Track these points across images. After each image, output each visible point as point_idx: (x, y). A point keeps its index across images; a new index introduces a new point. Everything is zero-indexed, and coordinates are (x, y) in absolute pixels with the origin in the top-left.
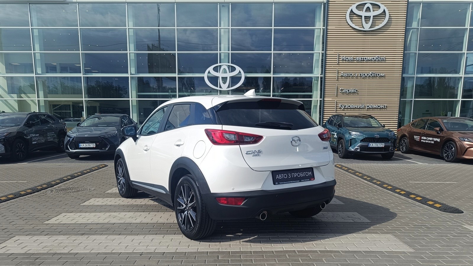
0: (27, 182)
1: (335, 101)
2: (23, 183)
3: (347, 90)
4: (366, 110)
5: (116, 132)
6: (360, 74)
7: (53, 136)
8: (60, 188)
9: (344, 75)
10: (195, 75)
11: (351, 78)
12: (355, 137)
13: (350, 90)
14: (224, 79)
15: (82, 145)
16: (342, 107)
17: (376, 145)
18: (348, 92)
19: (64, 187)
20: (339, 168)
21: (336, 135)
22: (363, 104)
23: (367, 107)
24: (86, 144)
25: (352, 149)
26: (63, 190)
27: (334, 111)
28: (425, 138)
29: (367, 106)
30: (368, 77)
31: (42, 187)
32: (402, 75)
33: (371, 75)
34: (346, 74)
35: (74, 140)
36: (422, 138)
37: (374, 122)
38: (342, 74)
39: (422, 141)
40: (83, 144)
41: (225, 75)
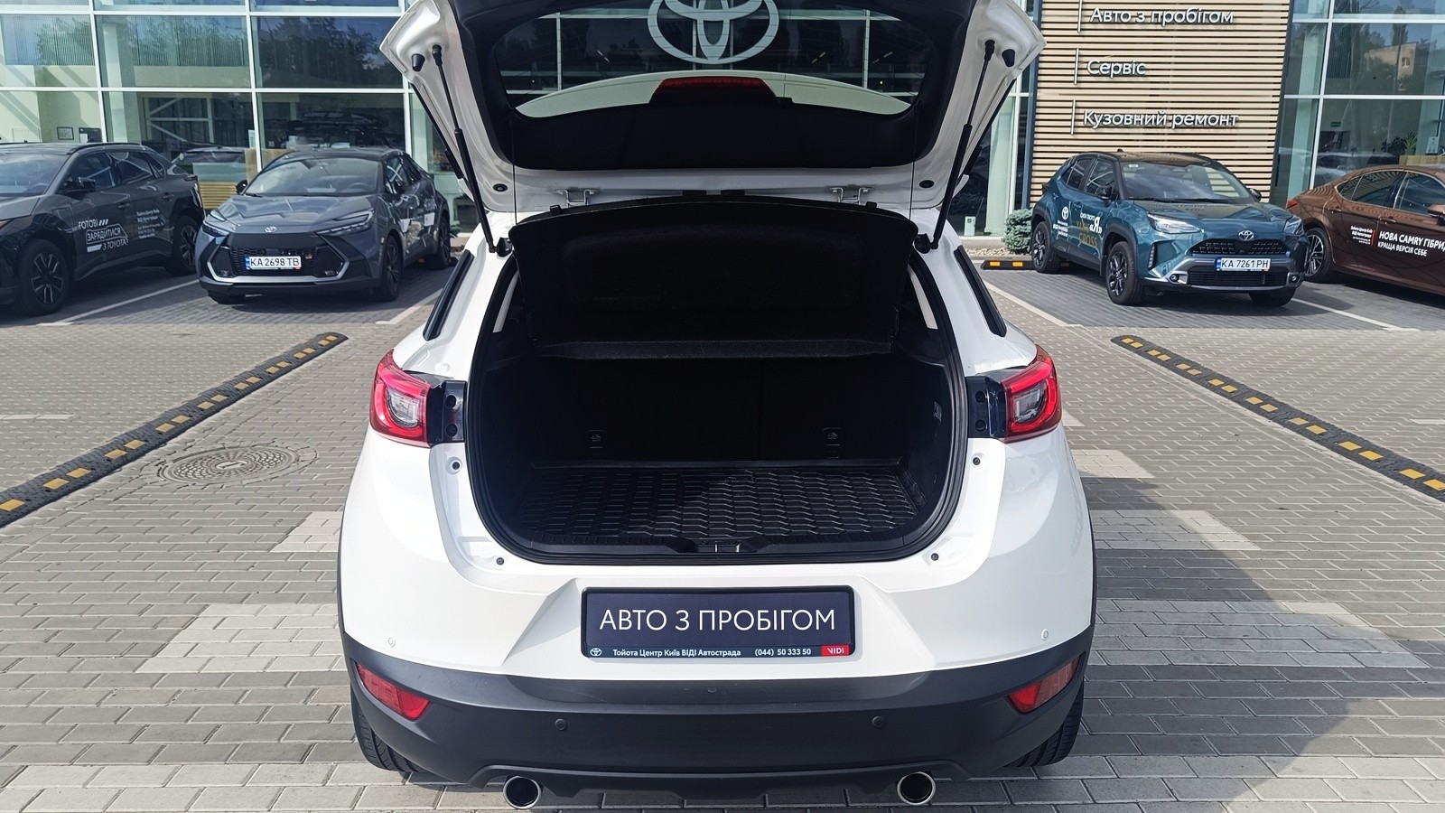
0: (71, 420)
1: (1072, 101)
2: (56, 423)
3: (1113, 65)
4: (1171, 131)
5: (370, 217)
6: (1154, 12)
7: (155, 222)
8: (188, 452)
9: (1102, 17)
10: (617, 14)
11: (1123, 27)
12: (1169, 237)
13: (1120, 66)
14: (713, 28)
15: (255, 262)
16: (1094, 120)
17: (1241, 264)
18: (1116, 73)
19: (204, 443)
20: (1137, 351)
21: (1097, 225)
22: (1161, 111)
23: (1174, 122)
24: (270, 258)
25: (1158, 276)
26: (199, 459)
27: (1070, 133)
28: (1392, 237)
29: (1175, 117)
30: (1179, 24)
31: (125, 449)
32: (1290, 18)
33: (1192, 16)
34: (1110, 12)
35: (229, 243)
36: (1382, 235)
37: (1226, 182)
38: (1097, 13)
39: (1380, 244)
40: (258, 258)
41: (713, 15)
